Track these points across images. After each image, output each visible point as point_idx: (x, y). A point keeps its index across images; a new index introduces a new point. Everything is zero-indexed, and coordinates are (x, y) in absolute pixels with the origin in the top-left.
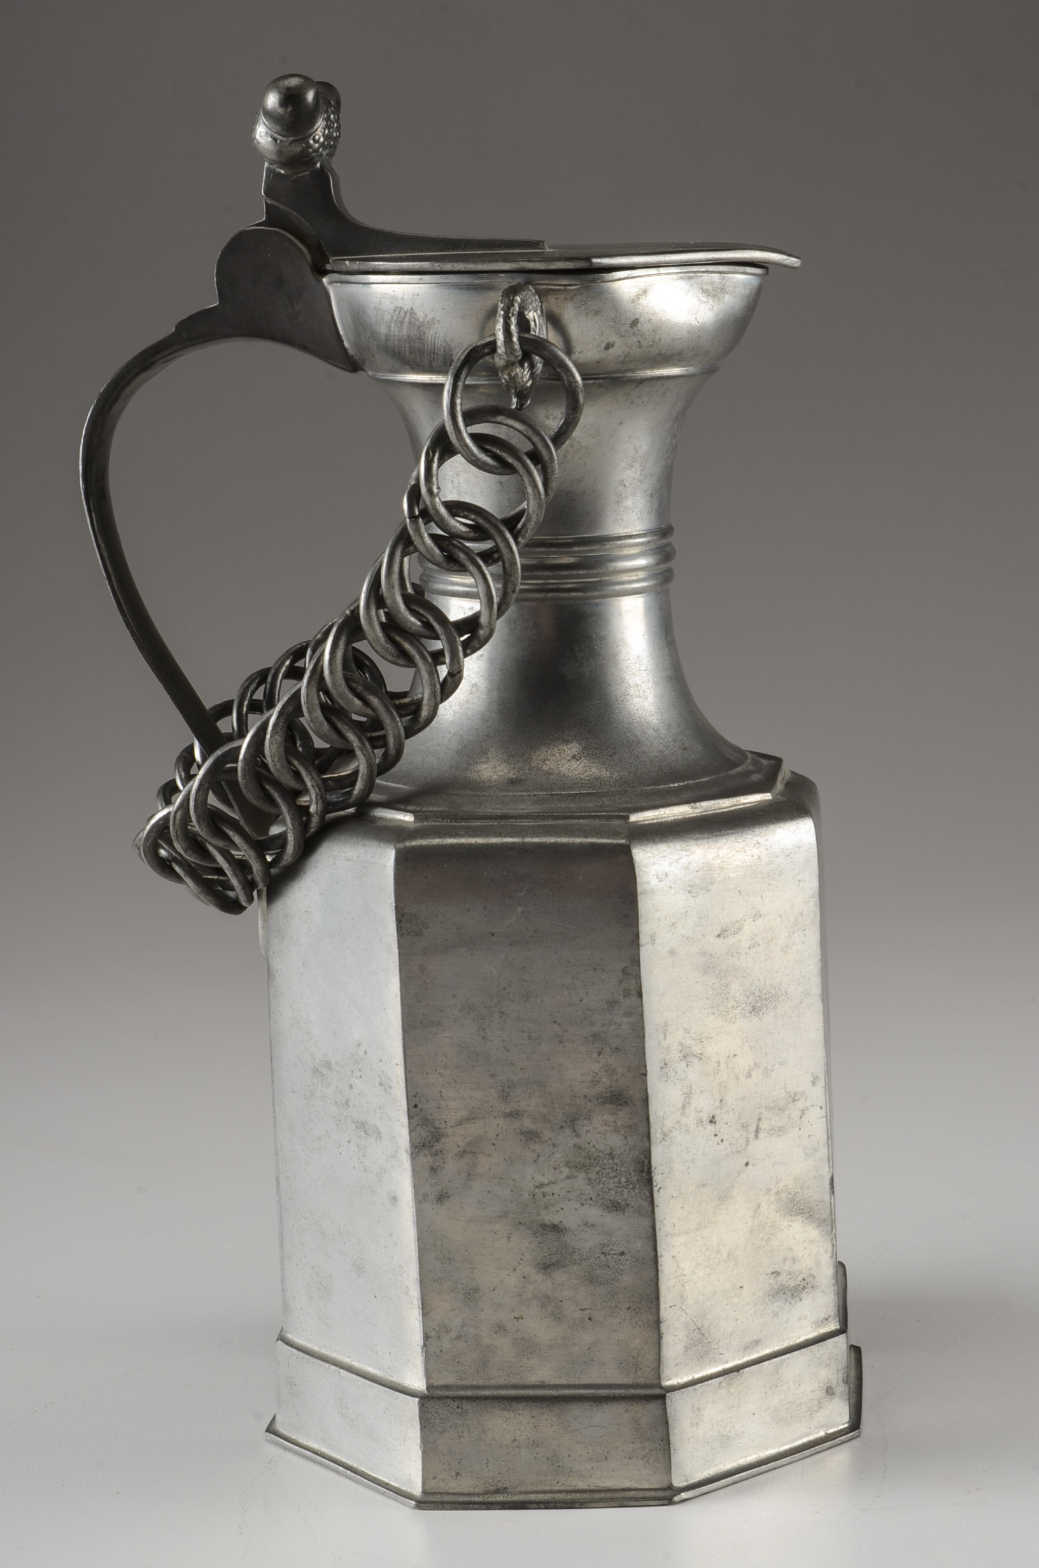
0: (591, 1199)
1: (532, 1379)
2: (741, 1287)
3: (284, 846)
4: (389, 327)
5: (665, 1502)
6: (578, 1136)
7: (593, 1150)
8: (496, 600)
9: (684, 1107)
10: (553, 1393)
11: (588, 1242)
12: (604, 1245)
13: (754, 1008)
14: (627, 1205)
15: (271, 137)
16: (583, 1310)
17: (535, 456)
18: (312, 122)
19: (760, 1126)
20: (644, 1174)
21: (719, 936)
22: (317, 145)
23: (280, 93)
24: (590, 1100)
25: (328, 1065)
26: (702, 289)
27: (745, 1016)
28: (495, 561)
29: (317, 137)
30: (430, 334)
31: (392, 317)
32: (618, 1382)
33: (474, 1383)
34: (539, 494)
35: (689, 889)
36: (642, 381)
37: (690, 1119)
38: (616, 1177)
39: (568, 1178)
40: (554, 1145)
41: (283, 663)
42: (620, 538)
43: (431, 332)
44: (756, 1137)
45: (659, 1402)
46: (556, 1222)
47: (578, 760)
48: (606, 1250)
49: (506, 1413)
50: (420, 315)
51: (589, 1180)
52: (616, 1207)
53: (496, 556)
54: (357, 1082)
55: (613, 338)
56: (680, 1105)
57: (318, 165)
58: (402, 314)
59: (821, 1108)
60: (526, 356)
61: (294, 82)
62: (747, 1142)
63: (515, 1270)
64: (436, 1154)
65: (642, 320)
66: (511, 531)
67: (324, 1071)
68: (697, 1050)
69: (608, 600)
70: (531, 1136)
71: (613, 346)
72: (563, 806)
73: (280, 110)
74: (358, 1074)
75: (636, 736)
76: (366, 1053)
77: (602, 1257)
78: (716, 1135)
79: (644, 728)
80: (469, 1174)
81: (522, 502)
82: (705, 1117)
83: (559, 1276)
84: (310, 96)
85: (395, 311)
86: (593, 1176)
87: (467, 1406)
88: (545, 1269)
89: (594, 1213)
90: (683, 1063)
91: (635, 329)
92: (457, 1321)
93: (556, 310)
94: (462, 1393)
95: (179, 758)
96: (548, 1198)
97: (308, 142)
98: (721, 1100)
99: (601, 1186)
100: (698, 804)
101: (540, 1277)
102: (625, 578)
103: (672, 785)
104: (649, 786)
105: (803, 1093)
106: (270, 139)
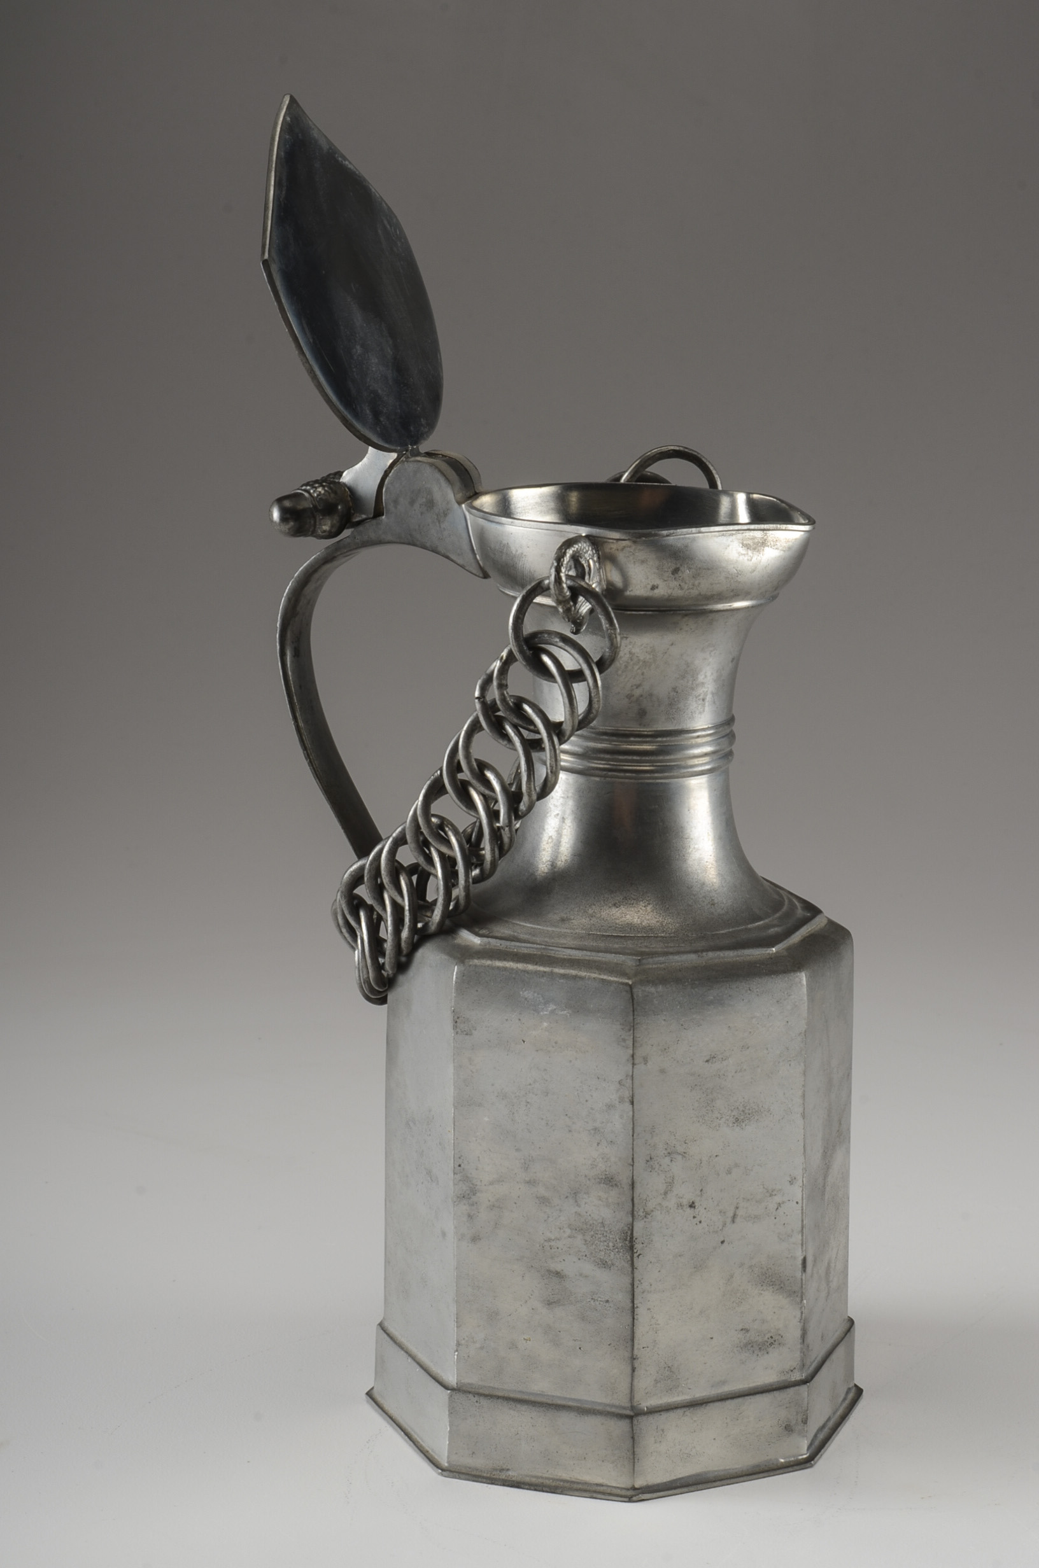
0: (586, 1256)
1: (535, 1388)
2: (712, 1338)
5: (625, 1499)
6: (579, 1206)
7: (589, 1218)
9: (666, 1193)
10: (549, 1401)
11: (581, 1288)
12: (594, 1293)
13: (737, 1120)
14: (613, 1265)
16: (575, 1341)
19: (737, 1213)
20: (627, 1242)
21: (707, 1061)
24: (589, 1179)
25: (413, 1120)
26: (743, 544)
27: (728, 1126)
30: (520, 564)
31: (495, 547)
32: (599, 1401)
33: (491, 1384)
35: (682, 1023)
36: (687, 614)
37: (671, 1202)
38: (605, 1241)
39: (569, 1237)
40: (560, 1211)
44: (733, 1222)
45: (628, 1421)
46: (559, 1269)
48: (595, 1297)
49: (512, 1412)
50: (513, 550)
51: (586, 1241)
52: (604, 1264)
54: (428, 1140)
55: (657, 582)
56: (662, 1191)
58: (502, 547)
59: (797, 1203)
62: (724, 1225)
63: (526, 1302)
64: (473, 1205)
65: (682, 568)
68: (680, 1149)
70: (544, 1201)
71: (657, 587)
72: (594, 944)
74: (429, 1132)
76: (433, 1117)
77: (592, 1302)
78: (694, 1217)
80: (496, 1224)
82: (685, 1202)
83: (559, 1311)
86: (588, 1238)
87: (484, 1401)
88: (549, 1305)
89: (588, 1268)
90: (667, 1160)
91: (676, 575)
92: (482, 1335)
93: (614, 555)
94: (481, 1391)
96: (553, 1250)
98: (701, 1190)
99: (594, 1246)
101: (545, 1311)
105: (780, 1190)
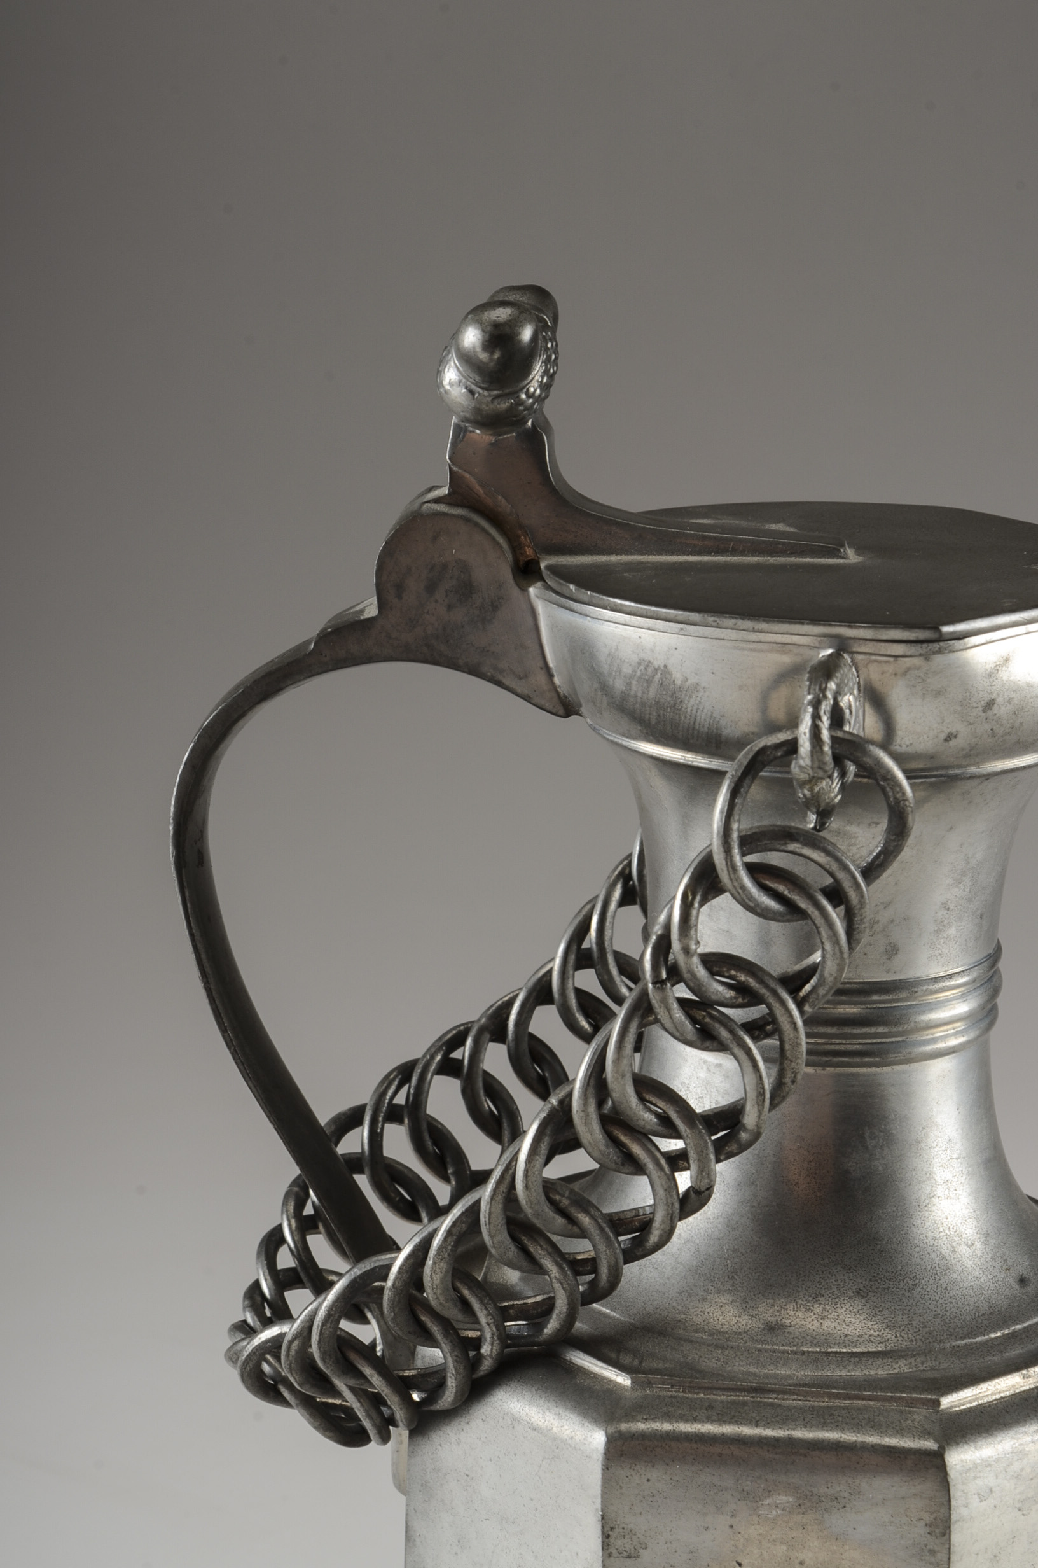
3: (442, 1384)
4: (629, 684)
8: (767, 1087)
15: (466, 388)
17: (836, 895)
18: (527, 369)
22: (531, 401)
23: (483, 331)
28: (768, 1035)
29: (532, 390)
30: (690, 704)
31: (635, 671)
34: (841, 952)
35: (1018, 1505)
36: (988, 776)
41: (433, 1057)
42: (936, 980)
43: (692, 702)
47: (863, 1297)
50: (677, 677)
53: (769, 1028)
55: (957, 726)
57: (530, 423)
58: (650, 670)
60: (838, 760)
61: (502, 314)
65: (1000, 700)
66: (794, 991)
69: (915, 1066)
71: (955, 737)
72: (844, 1373)
73: (483, 356)
75: (944, 1258)
79: (954, 1244)
81: (811, 952)
84: (527, 334)
85: (639, 664)
91: (990, 713)
93: (879, 687)
95: (288, 1195)
97: (518, 397)
102: (938, 1033)
103: (993, 1336)
104: (962, 1338)
106: (464, 390)
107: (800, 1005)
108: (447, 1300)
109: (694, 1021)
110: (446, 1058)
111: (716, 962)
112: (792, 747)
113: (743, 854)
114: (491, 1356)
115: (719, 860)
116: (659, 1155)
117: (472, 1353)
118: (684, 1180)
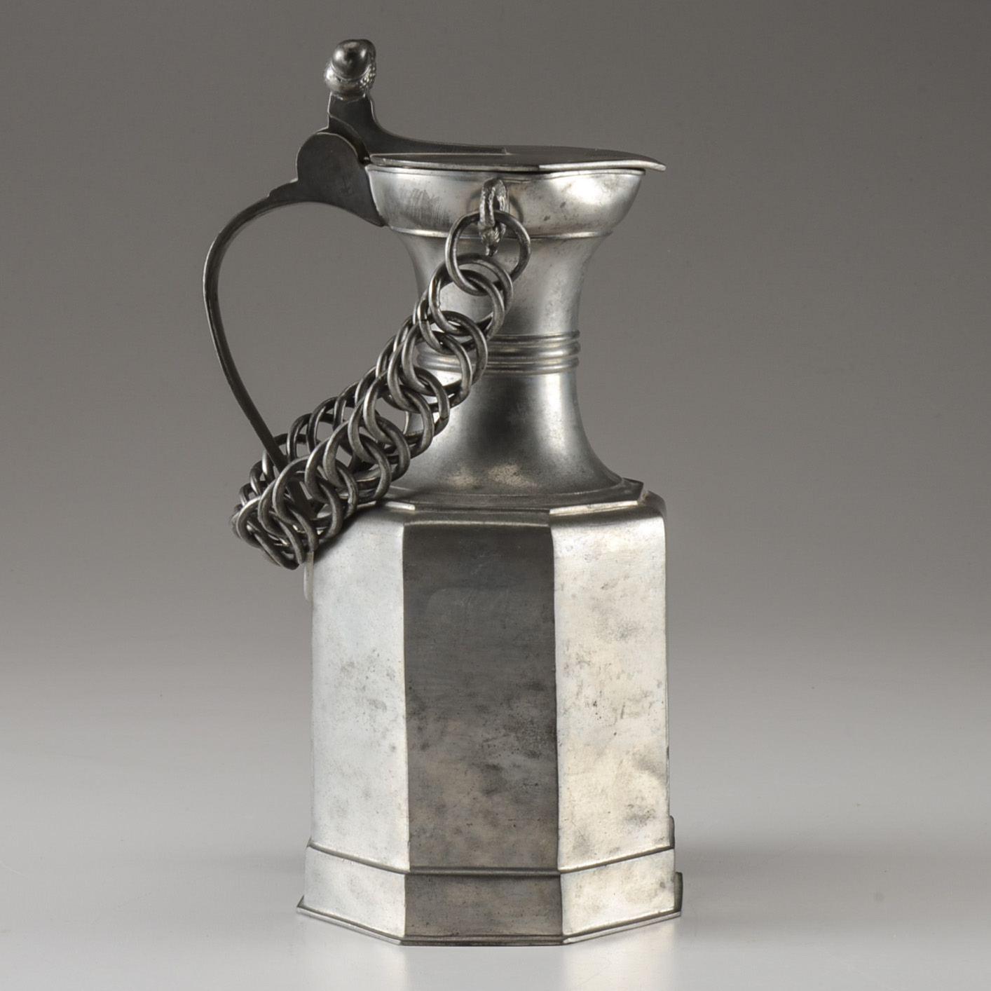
0: (518, 749)
1: (477, 863)
2: (609, 812)
3: (329, 524)
4: (409, 201)
5: (558, 943)
6: (512, 709)
7: (520, 718)
8: (472, 373)
9: (578, 694)
10: (490, 872)
11: (515, 777)
12: (525, 779)
13: (623, 635)
14: (541, 754)
15: (337, 77)
16: (511, 820)
17: (499, 285)
18: (363, 70)
19: (624, 711)
20: (552, 735)
21: (603, 588)
22: (365, 84)
23: (345, 51)
24: (520, 687)
25: (352, 664)
26: (605, 184)
27: (617, 640)
28: (472, 349)
29: (365, 79)
30: (436, 207)
31: (412, 195)
32: (531, 866)
33: (441, 865)
34: (501, 309)
35: (586, 557)
36: (566, 240)
37: (582, 702)
38: (534, 736)
39: (504, 736)
40: (497, 715)
41: (319, 411)
42: (547, 337)
43: (436, 206)
44: (622, 717)
45: (557, 880)
46: (496, 763)
47: (517, 476)
48: (527, 782)
49: (460, 885)
50: (430, 195)
51: (518, 737)
52: (533, 755)
53: (472, 346)
54: (372, 676)
55: (549, 214)
56: (575, 693)
57: (364, 96)
58: (418, 193)
59: (663, 702)
60: (498, 224)
61: (353, 45)
62: (616, 720)
63: (468, 793)
64: (422, 719)
65: (568, 203)
66: (483, 330)
67: (349, 669)
68: (587, 659)
69: (538, 376)
70: (482, 709)
71: (549, 218)
72: (508, 503)
73: (345, 63)
74: (372, 669)
75: (554, 462)
76: (378, 655)
77: (524, 787)
78: (597, 714)
79: (558, 458)
80: (442, 732)
81: (491, 312)
82: (590, 702)
83: (497, 798)
84: (363, 54)
85: (414, 191)
86: (520, 735)
87: (434, 880)
88: (488, 793)
89: (520, 759)
90: (578, 666)
91: (563, 209)
92: (431, 826)
93: (515, 196)
94: (432, 872)
95: (253, 470)
96: (491, 748)
97: (359, 82)
98: (601, 692)
99: (525, 741)
100: (592, 506)
101: (484, 799)
102: (549, 362)
103: (575, 493)
104: (561, 493)
105: (651, 692)
106: (336, 79)
107: (485, 335)
108: (333, 473)
109: (440, 341)
110: (324, 414)
111: (449, 315)
112: (477, 217)
113: (459, 264)
114: (352, 503)
115: (448, 266)
116: (427, 406)
117: (344, 507)
118: (436, 416)
